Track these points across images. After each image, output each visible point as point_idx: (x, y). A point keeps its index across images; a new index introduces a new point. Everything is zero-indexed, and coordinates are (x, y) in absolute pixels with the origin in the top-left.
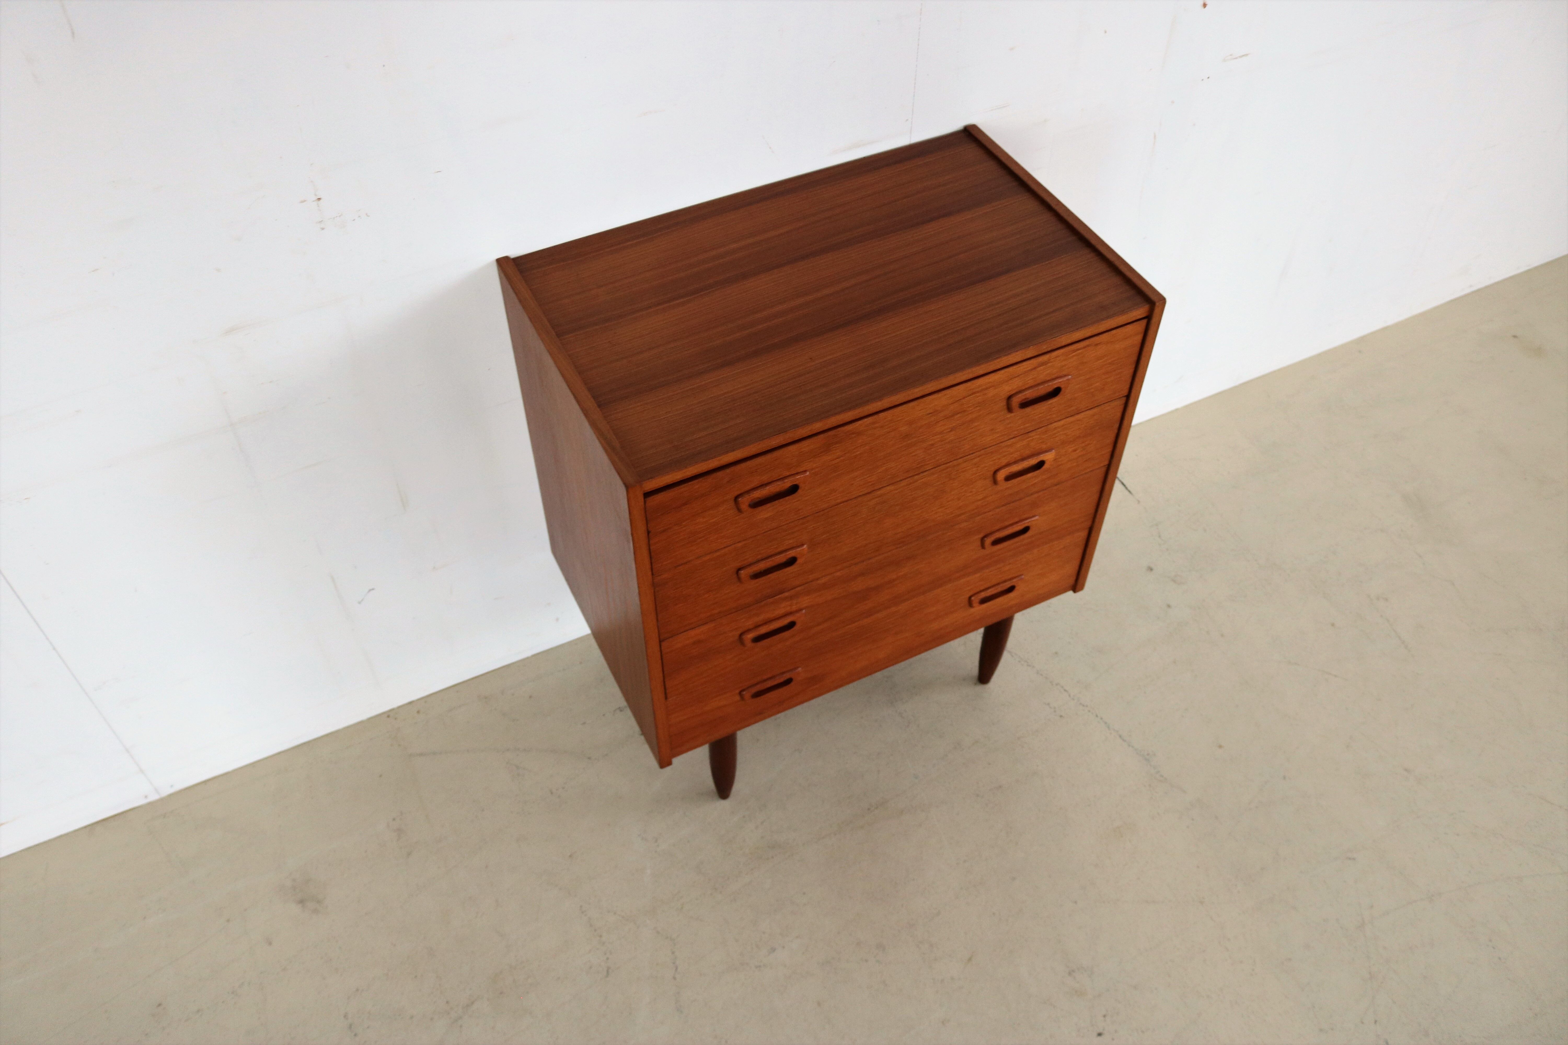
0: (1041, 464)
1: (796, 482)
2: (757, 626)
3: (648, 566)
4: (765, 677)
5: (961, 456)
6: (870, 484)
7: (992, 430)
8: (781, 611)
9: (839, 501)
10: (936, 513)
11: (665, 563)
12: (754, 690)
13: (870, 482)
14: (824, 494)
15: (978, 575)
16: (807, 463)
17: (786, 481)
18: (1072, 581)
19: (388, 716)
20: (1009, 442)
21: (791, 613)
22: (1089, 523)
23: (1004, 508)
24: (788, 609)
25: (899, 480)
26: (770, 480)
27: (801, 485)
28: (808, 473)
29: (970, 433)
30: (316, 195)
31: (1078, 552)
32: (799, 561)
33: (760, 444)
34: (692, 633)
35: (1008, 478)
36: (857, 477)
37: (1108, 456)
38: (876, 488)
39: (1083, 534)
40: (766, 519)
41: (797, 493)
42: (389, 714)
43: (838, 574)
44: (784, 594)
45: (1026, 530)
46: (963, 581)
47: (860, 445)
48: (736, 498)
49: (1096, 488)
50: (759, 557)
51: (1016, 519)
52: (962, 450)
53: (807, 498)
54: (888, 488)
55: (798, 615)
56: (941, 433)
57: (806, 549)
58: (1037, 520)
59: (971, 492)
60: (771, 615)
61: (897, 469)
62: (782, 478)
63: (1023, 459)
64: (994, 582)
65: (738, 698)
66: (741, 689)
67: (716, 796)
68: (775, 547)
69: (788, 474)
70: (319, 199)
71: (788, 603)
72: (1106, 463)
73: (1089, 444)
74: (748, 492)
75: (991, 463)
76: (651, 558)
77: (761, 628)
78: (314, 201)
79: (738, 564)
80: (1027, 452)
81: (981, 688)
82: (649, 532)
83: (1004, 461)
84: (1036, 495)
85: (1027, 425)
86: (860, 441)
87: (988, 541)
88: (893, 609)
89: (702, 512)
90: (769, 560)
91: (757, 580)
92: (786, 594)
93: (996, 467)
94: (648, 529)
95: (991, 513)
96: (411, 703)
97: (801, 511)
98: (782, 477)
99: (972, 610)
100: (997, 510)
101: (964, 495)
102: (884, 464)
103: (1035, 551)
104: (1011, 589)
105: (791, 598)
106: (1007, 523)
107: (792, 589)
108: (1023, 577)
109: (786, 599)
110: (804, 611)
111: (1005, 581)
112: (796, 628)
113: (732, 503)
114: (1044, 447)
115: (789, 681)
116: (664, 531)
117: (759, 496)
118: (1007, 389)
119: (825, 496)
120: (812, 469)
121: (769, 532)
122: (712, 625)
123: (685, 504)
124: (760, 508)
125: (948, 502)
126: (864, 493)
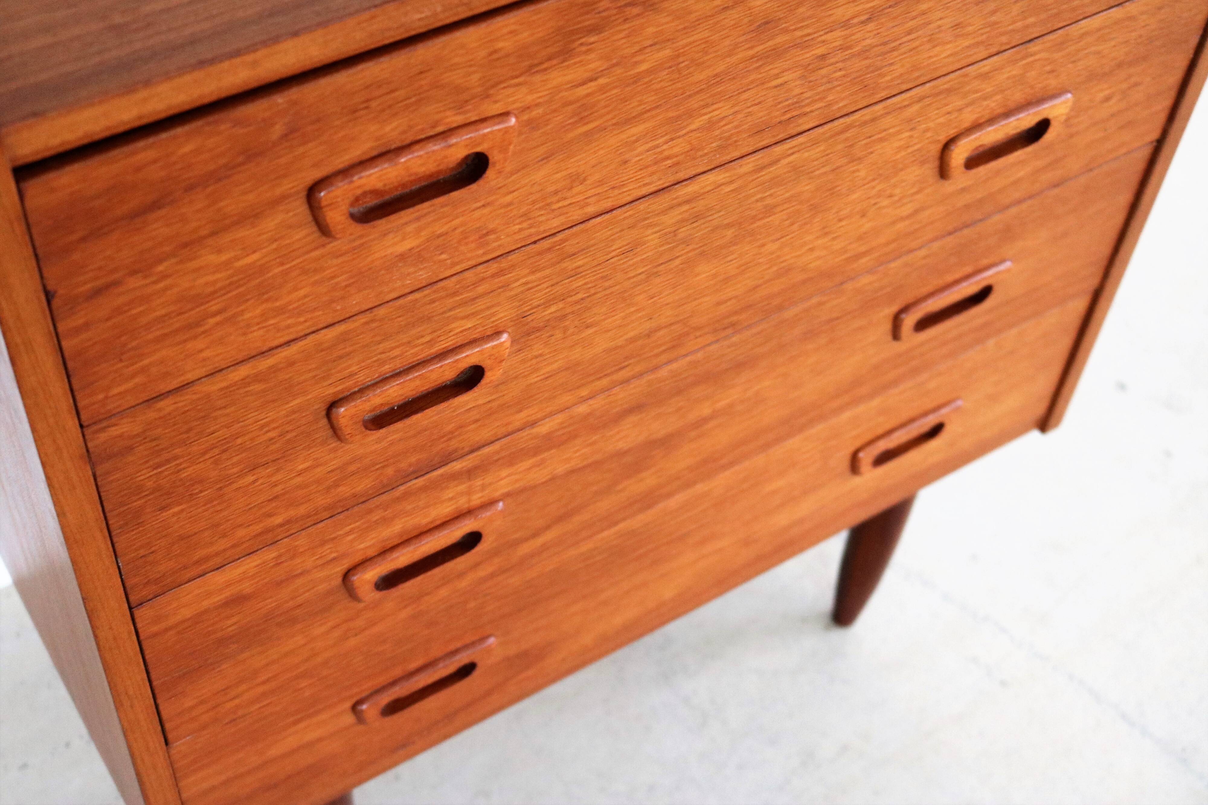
0: (1043, 126)
1: (479, 144)
2: (386, 552)
3: (65, 403)
4: (413, 666)
5: (883, 94)
6: (669, 162)
7: (957, 26)
8: (445, 510)
9: (591, 210)
10: (812, 250)
11: (115, 391)
12: (386, 699)
13: (668, 158)
14: (552, 189)
15: (876, 402)
16: (510, 91)
17: (453, 140)
18: (1040, 409)
20: (986, 66)
21: (469, 512)
22: (1093, 282)
23: (949, 239)
24: (463, 503)
25: (737, 154)
26: (410, 138)
27: (494, 157)
28: (513, 121)
29: (909, 33)
31: (1065, 343)
32: (489, 377)
33: (373, 17)
34: (218, 578)
35: (972, 163)
36: (637, 141)
37: (1161, 118)
38: (681, 176)
39: (1080, 305)
40: (402, 257)
41: (481, 182)
43: (582, 409)
44: (450, 465)
45: (984, 293)
46: (847, 415)
47: (649, 42)
48: (312, 192)
49: (1125, 198)
50: (387, 368)
51: (969, 269)
52: (888, 78)
53: (509, 198)
54: (712, 177)
55: (487, 514)
56: (846, 24)
57: (508, 344)
58: (1008, 270)
59: (891, 196)
60: (423, 519)
61: (735, 123)
62: (443, 133)
63: (1008, 114)
64: (905, 416)
65: (349, 719)
66: (354, 700)
68: (427, 338)
69: (459, 119)
71: (462, 488)
72: (1155, 135)
73: (1136, 84)
74: (346, 172)
75: (942, 120)
76: (68, 377)
77: (395, 554)
79: (330, 391)
80: (1017, 96)
81: (839, 635)
82: (49, 296)
83: (968, 117)
84: (1014, 210)
85: (1032, 20)
86: (651, 30)
87: (910, 320)
88: (700, 488)
89: (213, 234)
90: (411, 377)
91: (383, 431)
92: (457, 466)
93: (952, 132)
94: (44, 287)
95: (923, 252)
97: (492, 237)
98: (440, 129)
99: (857, 481)
100: (936, 245)
101: (875, 204)
102: (707, 106)
103: (991, 343)
104: (936, 430)
105: (470, 473)
106: (949, 278)
107: (472, 451)
108: (959, 403)
109: (455, 477)
110: (501, 504)
111: (925, 414)
112: (481, 548)
113: (300, 208)
114: (1053, 83)
115: (467, 670)
116: (97, 292)
117: (379, 185)
119: (556, 192)
120: (527, 108)
121: (411, 297)
122: (270, 555)
123: (155, 206)
124: (383, 224)
125: (840, 220)
126: (652, 188)
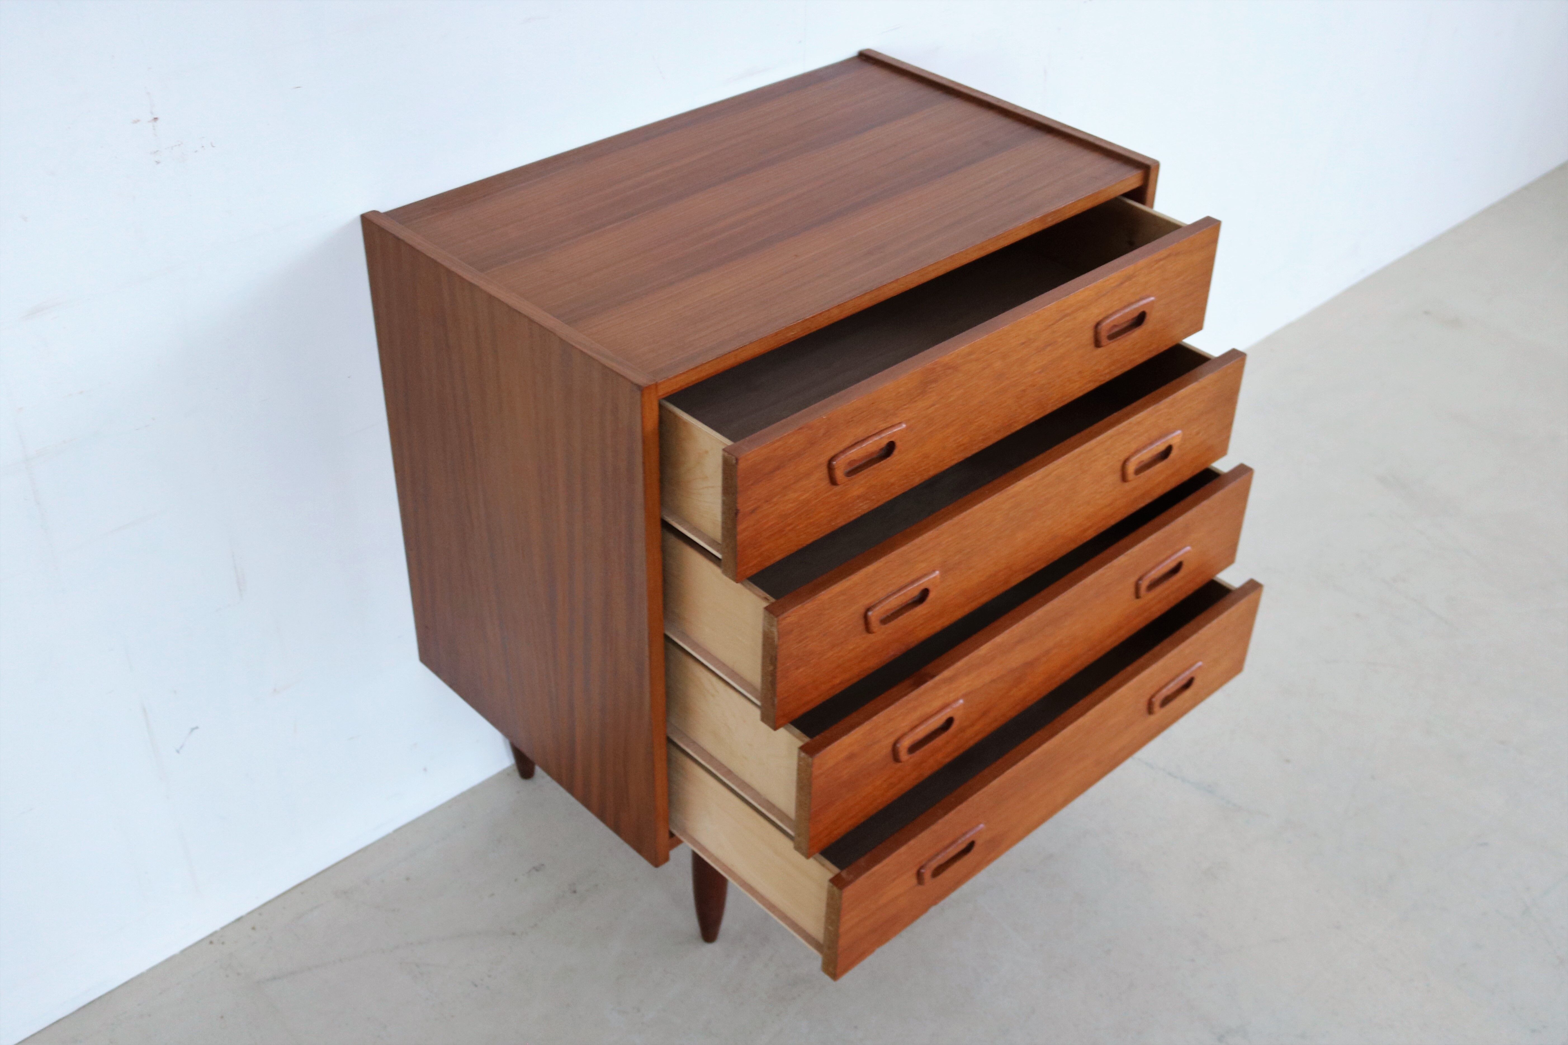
0: (1169, 449)
1: (891, 438)
8: (937, 704)
16: (903, 411)
17: (882, 436)
19: (211, 943)
26: (866, 435)
27: (897, 444)
28: (904, 426)
30: (152, 113)
35: (1138, 471)
42: (211, 940)
48: (829, 463)
50: (891, 589)
51: (1169, 552)
60: (927, 710)
63: (1151, 443)
67: (701, 940)
69: (884, 426)
70: (156, 119)
74: (843, 452)
75: (1121, 448)
78: (149, 122)
93: (1127, 455)
96: (239, 920)
98: (877, 431)
113: (825, 471)
114: (1172, 424)
115: (970, 847)
118: (1095, 313)
120: (909, 420)
